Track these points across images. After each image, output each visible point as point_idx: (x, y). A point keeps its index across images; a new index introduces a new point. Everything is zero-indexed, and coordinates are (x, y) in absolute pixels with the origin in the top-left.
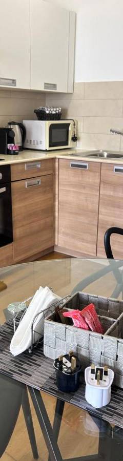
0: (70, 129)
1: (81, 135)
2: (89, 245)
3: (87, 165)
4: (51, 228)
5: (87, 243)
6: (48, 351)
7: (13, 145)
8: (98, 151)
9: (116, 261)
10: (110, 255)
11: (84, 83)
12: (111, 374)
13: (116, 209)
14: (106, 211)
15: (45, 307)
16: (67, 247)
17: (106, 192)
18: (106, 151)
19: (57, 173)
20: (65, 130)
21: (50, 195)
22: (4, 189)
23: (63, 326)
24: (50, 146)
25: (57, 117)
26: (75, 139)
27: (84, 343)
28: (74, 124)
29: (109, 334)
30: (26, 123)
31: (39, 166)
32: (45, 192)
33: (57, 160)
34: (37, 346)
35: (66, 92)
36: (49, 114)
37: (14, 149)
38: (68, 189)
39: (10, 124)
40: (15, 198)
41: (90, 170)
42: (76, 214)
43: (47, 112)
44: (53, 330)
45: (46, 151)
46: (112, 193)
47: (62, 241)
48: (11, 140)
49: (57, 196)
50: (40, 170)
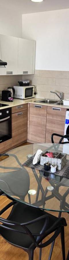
0: (33, 89)
1: (38, 92)
2: (42, 139)
3: (41, 106)
4: (26, 132)
5: (41, 138)
6: (41, 163)
7: (11, 98)
8: (45, 99)
9: (55, 144)
10: (53, 142)
11: (39, 70)
12: (56, 166)
13: (53, 124)
14: (49, 125)
15: (40, 154)
16: (32, 140)
17: (50, 117)
18: (49, 99)
19: (29, 109)
20: (31, 90)
21: (26, 119)
22: (9, 117)
23: (45, 157)
24: (25, 97)
25: (28, 84)
26: (35, 94)
27: (50, 161)
28: (35, 87)
29: (56, 158)
30: (15, 87)
31: (22, 107)
32: (24, 117)
33: (29, 104)
34: (39, 163)
35: (32, 74)
36: (25, 83)
37: (11, 100)
38: (33, 116)
39: (9, 88)
40: (13, 120)
41: (43, 109)
42: (37, 126)
43: (24, 83)
44: (43, 158)
45: (24, 99)
46: (51, 118)
47: (30, 137)
48: (10, 96)
49: (28, 119)
50: (22, 108)
